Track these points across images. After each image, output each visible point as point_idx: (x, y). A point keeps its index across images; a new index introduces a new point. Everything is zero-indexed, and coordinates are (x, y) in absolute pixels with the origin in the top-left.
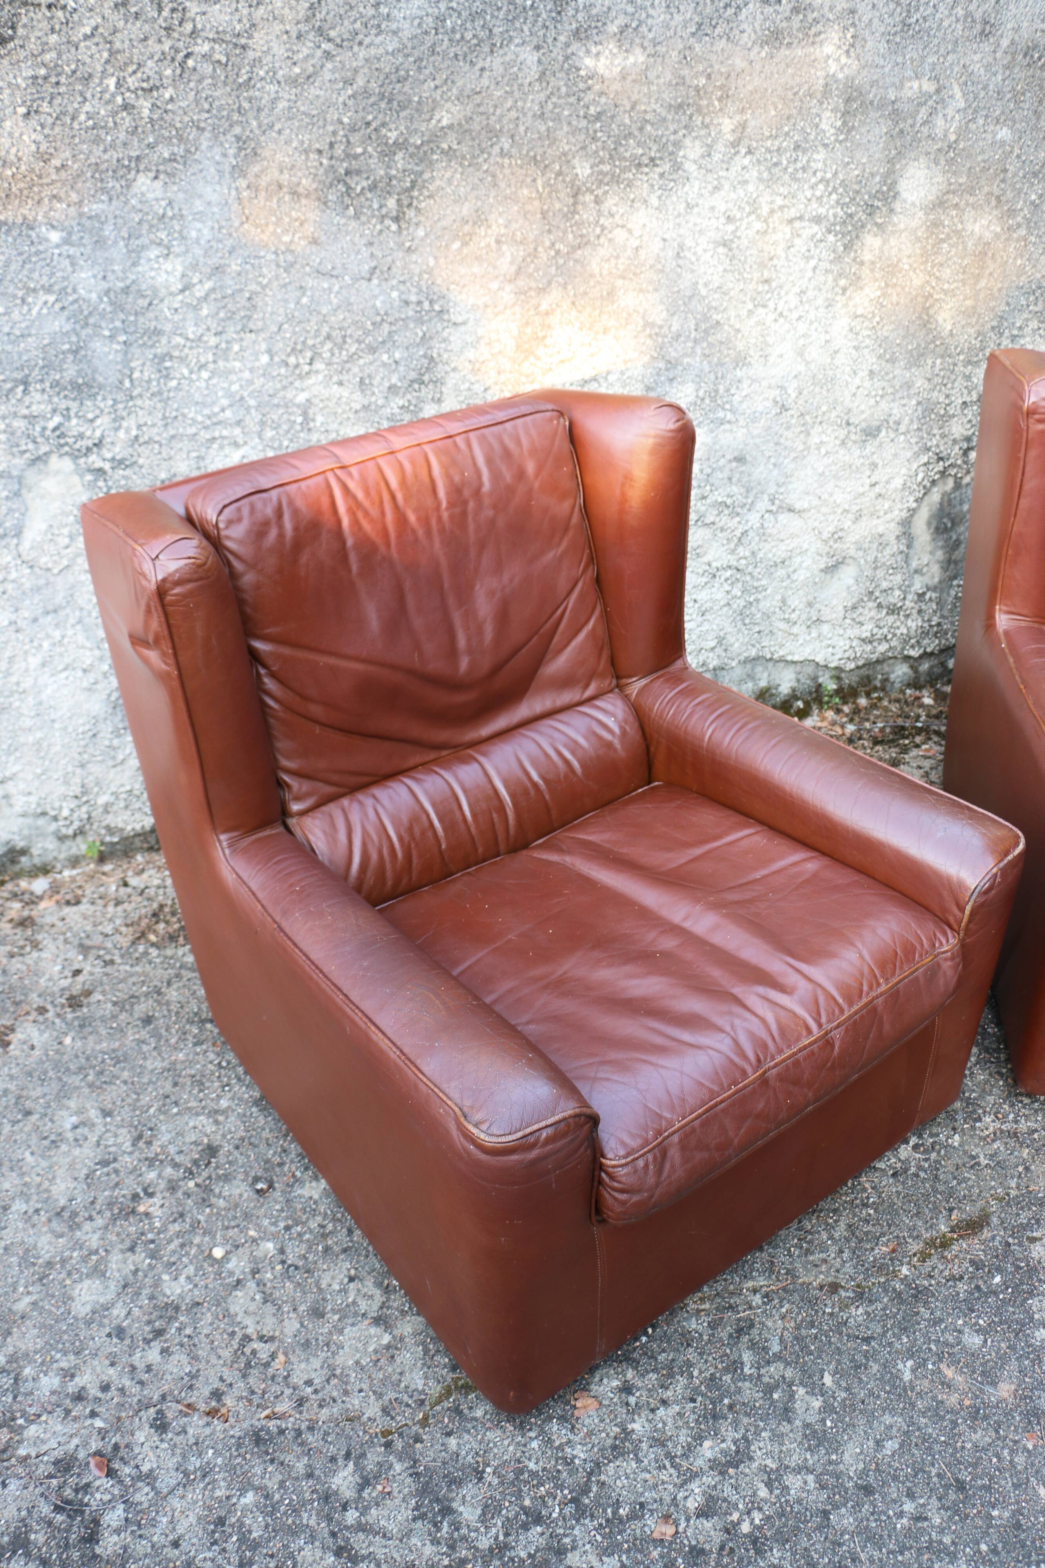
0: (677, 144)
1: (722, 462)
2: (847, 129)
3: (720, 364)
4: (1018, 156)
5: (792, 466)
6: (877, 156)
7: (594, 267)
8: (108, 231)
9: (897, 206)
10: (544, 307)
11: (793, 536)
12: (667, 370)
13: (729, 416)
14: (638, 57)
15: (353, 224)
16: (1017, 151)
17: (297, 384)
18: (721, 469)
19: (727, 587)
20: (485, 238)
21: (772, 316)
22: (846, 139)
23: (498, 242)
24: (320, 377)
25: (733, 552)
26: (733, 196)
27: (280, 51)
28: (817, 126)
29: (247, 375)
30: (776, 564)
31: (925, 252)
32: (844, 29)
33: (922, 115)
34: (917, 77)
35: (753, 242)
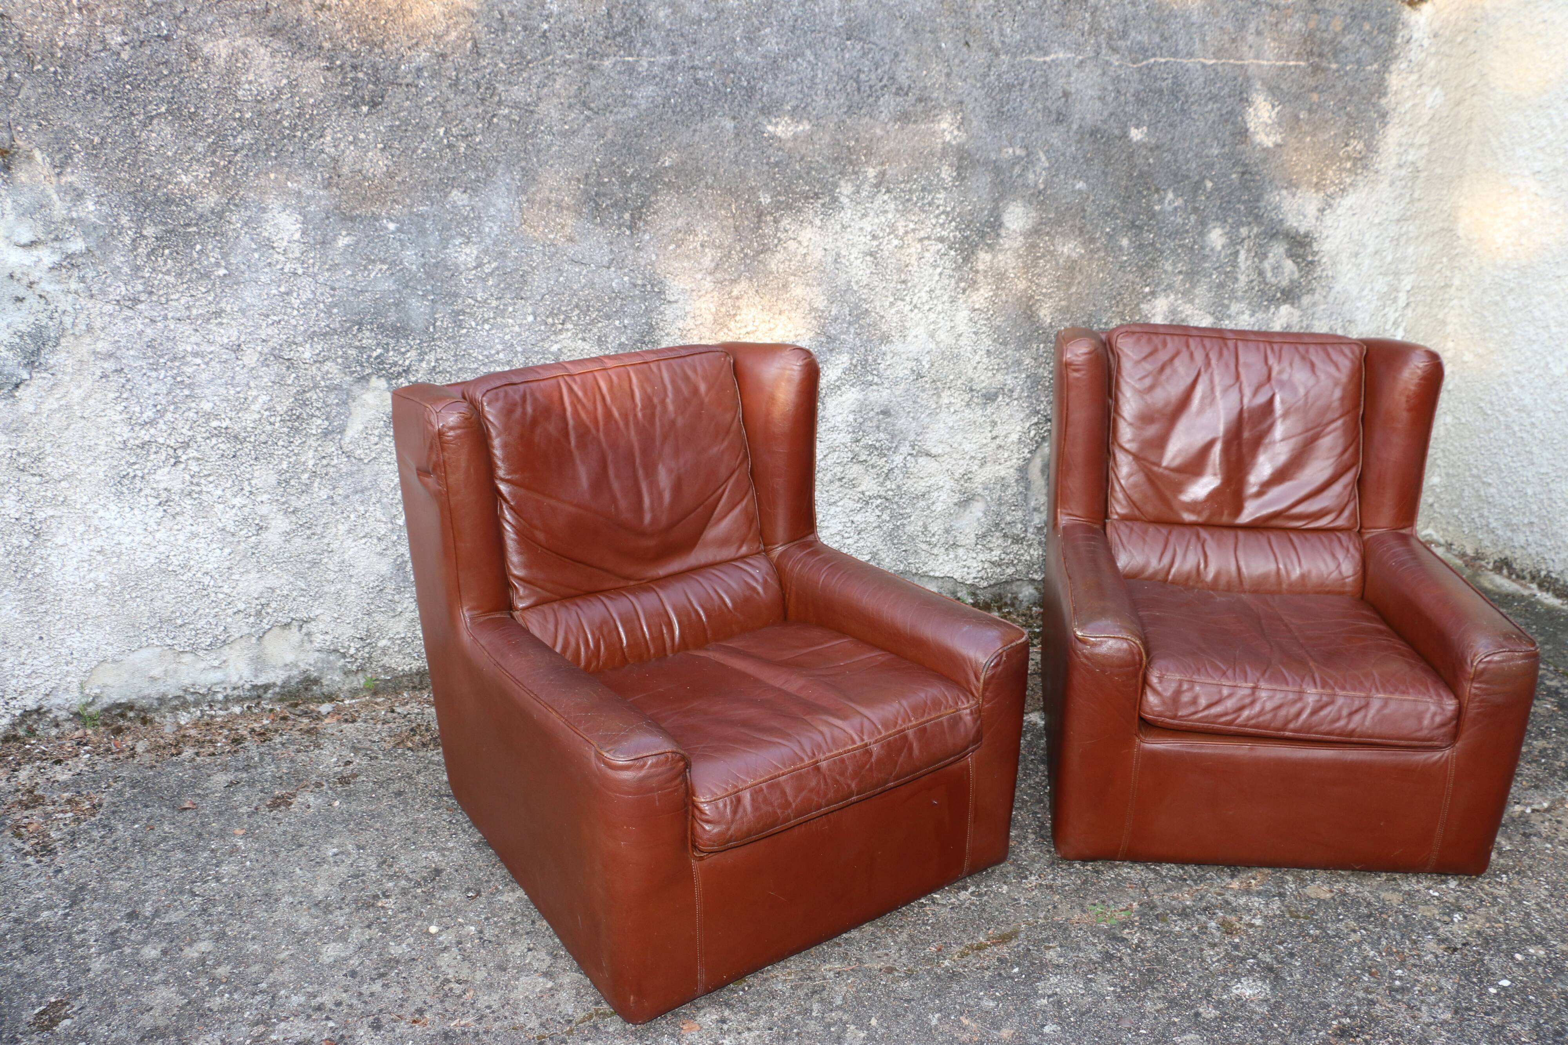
0: (836, 185)
1: (872, 414)
2: (960, 177)
3: (869, 340)
4: (1093, 201)
5: (928, 420)
6: (985, 196)
7: (773, 267)
8: (428, 224)
9: (1003, 232)
10: (735, 293)
11: (930, 475)
12: (828, 343)
13: (876, 379)
14: (805, 127)
15: (599, 229)
16: (1092, 198)
17: (552, 338)
18: (871, 419)
19: (877, 512)
20: (693, 243)
21: (908, 308)
22: (960, 185)
23: (702, 246)
24: (569, 334)
25: (881, 484)
26: (876, 220)
27: (555, 114)
28: (938, 175)
29: (517, 329)
30: (917, 497)
31: (1026, 266)
32: (956, 113)
33: (1017, 170)
34: (1011, 146)
35: (892, 253)
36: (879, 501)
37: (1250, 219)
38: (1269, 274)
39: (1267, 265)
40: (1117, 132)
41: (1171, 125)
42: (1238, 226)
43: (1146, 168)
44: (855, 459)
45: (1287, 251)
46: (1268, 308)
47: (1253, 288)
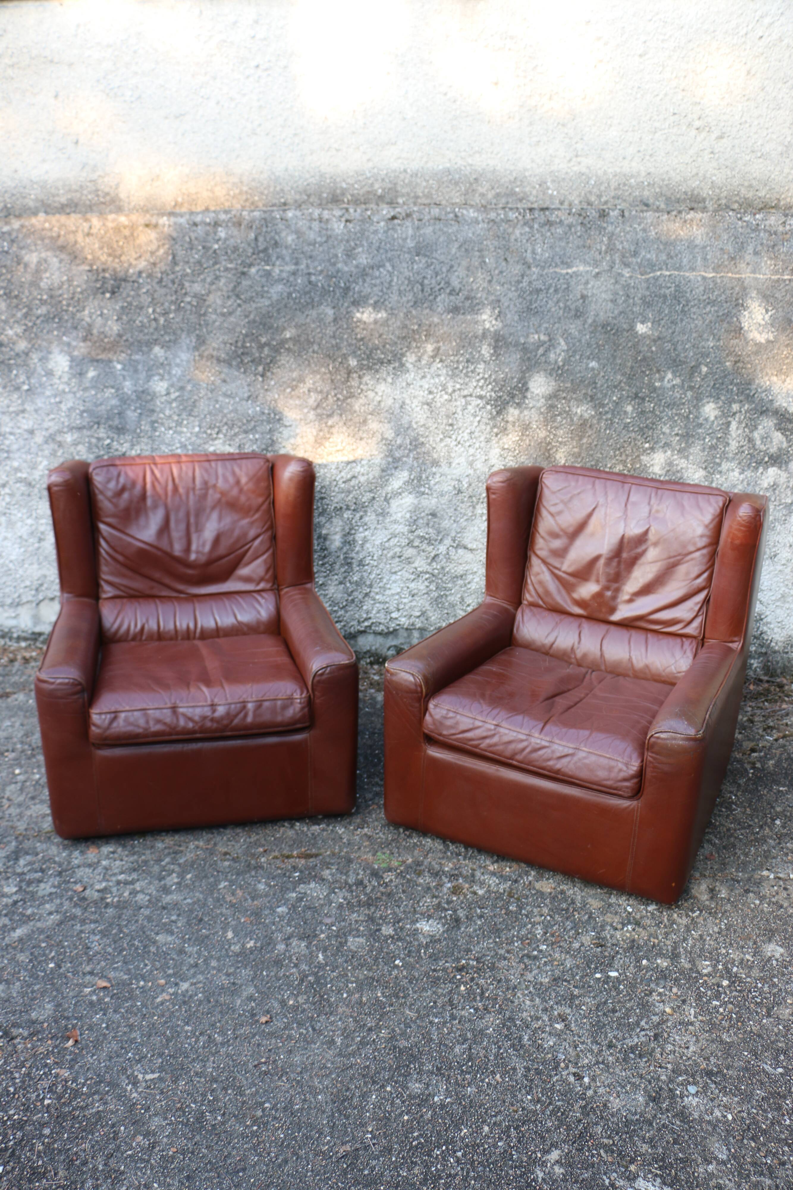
0: (403, 355)
1: (423, 514)
2: (496, 354)
3: (423, 463)
4: (604, 376)
5: (465, 523)
6: (515, 369)
7: (357, 407)
8: (140, 367)
9: (529, 395)
10: (330, 423)
11: (466, 562)
13: (427, 491)
14: (382, 315)
15: (242, 376)
16: (602, 374)
18: (422, 518)
19: (426, 583)
20: (303, 388)
21: (454, 443)
22: (496, 360)
23: (309, 391)
25: (430, 564)
26: (432, 381)
27: (219, 302)
28: (479, 352)
29: (189, 435)
30: (456, 577)
31: (546, 420)
32: (494, 308)
33: (541, 351)
34: (537, 332)
35: (443, 405)
36: (427, 576)
37: (741, 398)
38: (758, 442)
39: (756, 435)
40: (625, 326)
41: (672, 322)
42: (730, 403)
43: (649, 354)
44: (410, 544)
45: (776, 425)
46: (756, 469)
47: (743, 452)
